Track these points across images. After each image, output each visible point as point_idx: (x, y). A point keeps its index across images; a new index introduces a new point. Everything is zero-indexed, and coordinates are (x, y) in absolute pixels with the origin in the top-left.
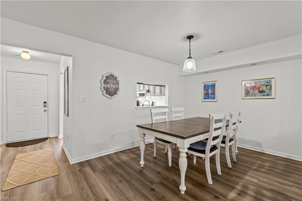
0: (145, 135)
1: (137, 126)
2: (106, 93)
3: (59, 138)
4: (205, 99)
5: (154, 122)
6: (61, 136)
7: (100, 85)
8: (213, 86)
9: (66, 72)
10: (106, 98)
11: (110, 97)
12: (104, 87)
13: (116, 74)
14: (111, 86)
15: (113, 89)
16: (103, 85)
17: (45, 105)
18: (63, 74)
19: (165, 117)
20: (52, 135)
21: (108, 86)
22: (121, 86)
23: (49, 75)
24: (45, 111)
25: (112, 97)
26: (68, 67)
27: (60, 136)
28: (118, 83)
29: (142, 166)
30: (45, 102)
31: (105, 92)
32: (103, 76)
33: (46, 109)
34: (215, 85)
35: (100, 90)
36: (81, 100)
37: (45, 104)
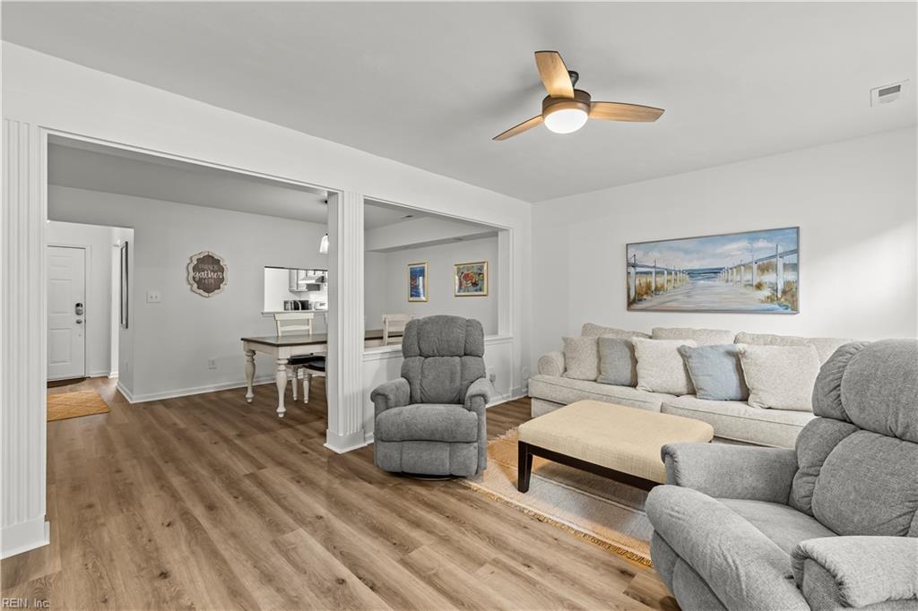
0: (254, 352)
1: (242, 339)
2: (198, 288)
3: (110, 377)
4: (412, 296)
5: (280, 335)
6: (114, 374)
7: (185, 275)
8: (422, 272)
9: (124, 250)
10: (197, 295)
11: (206, 294)
12: (194, 278)
13: (217, 254)
14: (209, 275)
15: (213, 281)
16: (192, 274)
17: (79, 310)
18: (118, 246)
19: (306, 328)
20: (93, 373)
21: (203, 275)
22: (228, 275)
23: (88, 249)
24: (79, 322)
25: (210, 294)
26: (127, 243)
27: (112, 373)
28: (222, 270)
29: (250, 401)
30: (78, 305)
31: (195, 285)
32: (191, 258)
33: (81, 318)
34: (424, 270)
35: (185, 283)
36: (150, 300)
37: (80, 308)
